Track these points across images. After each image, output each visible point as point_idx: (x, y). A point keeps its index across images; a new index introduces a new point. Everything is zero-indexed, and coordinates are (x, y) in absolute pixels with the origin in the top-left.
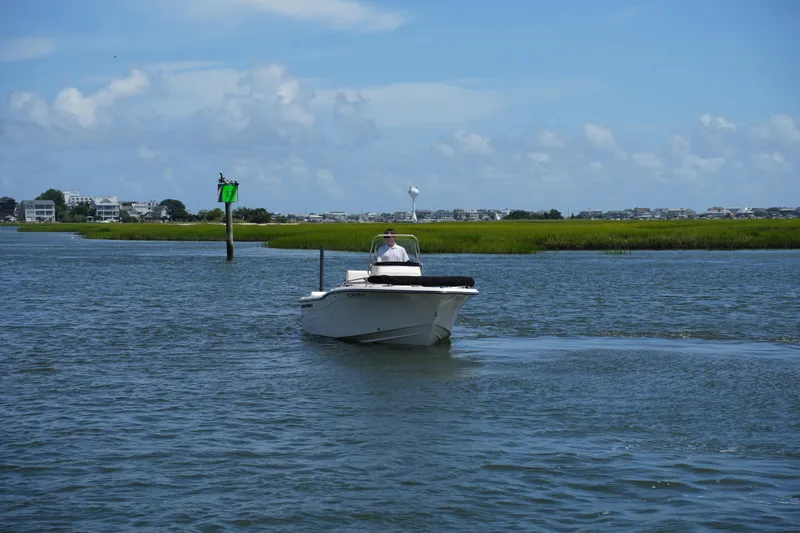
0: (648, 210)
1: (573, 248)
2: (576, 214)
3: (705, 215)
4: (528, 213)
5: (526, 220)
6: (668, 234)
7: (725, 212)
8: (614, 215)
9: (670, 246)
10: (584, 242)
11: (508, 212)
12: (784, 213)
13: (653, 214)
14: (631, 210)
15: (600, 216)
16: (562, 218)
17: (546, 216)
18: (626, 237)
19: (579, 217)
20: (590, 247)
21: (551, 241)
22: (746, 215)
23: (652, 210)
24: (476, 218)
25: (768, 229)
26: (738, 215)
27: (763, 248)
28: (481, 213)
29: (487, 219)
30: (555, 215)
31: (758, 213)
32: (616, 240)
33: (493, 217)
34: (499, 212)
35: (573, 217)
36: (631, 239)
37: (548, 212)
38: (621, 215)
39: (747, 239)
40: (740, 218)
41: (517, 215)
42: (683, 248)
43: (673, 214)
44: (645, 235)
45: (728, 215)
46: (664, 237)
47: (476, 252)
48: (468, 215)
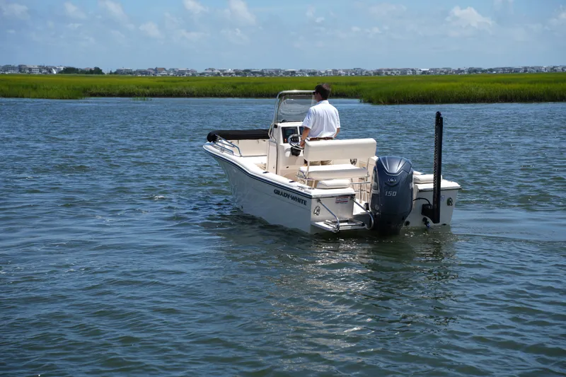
0: (164, 69)
1: (110, 95)
2: (113, 71)
3: (203, 74)
4: (77, 69)
5: (76, 74)
6: (177, 86)
7: (216, 71)
8: (141, 72)
9: (179, 95)
10: (118, 92)
11: (62, 68)
12: (254, 73)
13: (169, 72)
14: (153, 69)
15: (131, 73)
16: (103, 74)
17: (91, 72)
18: (148, 88)
19: (116, 73)
20: (122, 95)
21: (94, 91)
22: (230, 74)
23: (167, 69)
24: (37, 72)
25: (243, 83)
26: (225, 74)
27: (239, 97)
28: (41, 68)
29: (46, 73)
30: (98, 71)
31: (237, 73)
32: (141, 90)
33: (50, 72)
34: (55, 68)
35: (111, 73)
36: (151, 89)
37: (93, 68)
38: (145, 73)
39: (229, 90)
40: (226, 76)
41: (69, 71)
42: (188, 96)
43: (182, 73)
44: (161, 87)
45: (219, 74)
46: (175, 89)
47: (35, 97)
48: (30, 69)
